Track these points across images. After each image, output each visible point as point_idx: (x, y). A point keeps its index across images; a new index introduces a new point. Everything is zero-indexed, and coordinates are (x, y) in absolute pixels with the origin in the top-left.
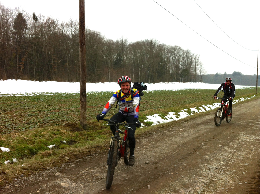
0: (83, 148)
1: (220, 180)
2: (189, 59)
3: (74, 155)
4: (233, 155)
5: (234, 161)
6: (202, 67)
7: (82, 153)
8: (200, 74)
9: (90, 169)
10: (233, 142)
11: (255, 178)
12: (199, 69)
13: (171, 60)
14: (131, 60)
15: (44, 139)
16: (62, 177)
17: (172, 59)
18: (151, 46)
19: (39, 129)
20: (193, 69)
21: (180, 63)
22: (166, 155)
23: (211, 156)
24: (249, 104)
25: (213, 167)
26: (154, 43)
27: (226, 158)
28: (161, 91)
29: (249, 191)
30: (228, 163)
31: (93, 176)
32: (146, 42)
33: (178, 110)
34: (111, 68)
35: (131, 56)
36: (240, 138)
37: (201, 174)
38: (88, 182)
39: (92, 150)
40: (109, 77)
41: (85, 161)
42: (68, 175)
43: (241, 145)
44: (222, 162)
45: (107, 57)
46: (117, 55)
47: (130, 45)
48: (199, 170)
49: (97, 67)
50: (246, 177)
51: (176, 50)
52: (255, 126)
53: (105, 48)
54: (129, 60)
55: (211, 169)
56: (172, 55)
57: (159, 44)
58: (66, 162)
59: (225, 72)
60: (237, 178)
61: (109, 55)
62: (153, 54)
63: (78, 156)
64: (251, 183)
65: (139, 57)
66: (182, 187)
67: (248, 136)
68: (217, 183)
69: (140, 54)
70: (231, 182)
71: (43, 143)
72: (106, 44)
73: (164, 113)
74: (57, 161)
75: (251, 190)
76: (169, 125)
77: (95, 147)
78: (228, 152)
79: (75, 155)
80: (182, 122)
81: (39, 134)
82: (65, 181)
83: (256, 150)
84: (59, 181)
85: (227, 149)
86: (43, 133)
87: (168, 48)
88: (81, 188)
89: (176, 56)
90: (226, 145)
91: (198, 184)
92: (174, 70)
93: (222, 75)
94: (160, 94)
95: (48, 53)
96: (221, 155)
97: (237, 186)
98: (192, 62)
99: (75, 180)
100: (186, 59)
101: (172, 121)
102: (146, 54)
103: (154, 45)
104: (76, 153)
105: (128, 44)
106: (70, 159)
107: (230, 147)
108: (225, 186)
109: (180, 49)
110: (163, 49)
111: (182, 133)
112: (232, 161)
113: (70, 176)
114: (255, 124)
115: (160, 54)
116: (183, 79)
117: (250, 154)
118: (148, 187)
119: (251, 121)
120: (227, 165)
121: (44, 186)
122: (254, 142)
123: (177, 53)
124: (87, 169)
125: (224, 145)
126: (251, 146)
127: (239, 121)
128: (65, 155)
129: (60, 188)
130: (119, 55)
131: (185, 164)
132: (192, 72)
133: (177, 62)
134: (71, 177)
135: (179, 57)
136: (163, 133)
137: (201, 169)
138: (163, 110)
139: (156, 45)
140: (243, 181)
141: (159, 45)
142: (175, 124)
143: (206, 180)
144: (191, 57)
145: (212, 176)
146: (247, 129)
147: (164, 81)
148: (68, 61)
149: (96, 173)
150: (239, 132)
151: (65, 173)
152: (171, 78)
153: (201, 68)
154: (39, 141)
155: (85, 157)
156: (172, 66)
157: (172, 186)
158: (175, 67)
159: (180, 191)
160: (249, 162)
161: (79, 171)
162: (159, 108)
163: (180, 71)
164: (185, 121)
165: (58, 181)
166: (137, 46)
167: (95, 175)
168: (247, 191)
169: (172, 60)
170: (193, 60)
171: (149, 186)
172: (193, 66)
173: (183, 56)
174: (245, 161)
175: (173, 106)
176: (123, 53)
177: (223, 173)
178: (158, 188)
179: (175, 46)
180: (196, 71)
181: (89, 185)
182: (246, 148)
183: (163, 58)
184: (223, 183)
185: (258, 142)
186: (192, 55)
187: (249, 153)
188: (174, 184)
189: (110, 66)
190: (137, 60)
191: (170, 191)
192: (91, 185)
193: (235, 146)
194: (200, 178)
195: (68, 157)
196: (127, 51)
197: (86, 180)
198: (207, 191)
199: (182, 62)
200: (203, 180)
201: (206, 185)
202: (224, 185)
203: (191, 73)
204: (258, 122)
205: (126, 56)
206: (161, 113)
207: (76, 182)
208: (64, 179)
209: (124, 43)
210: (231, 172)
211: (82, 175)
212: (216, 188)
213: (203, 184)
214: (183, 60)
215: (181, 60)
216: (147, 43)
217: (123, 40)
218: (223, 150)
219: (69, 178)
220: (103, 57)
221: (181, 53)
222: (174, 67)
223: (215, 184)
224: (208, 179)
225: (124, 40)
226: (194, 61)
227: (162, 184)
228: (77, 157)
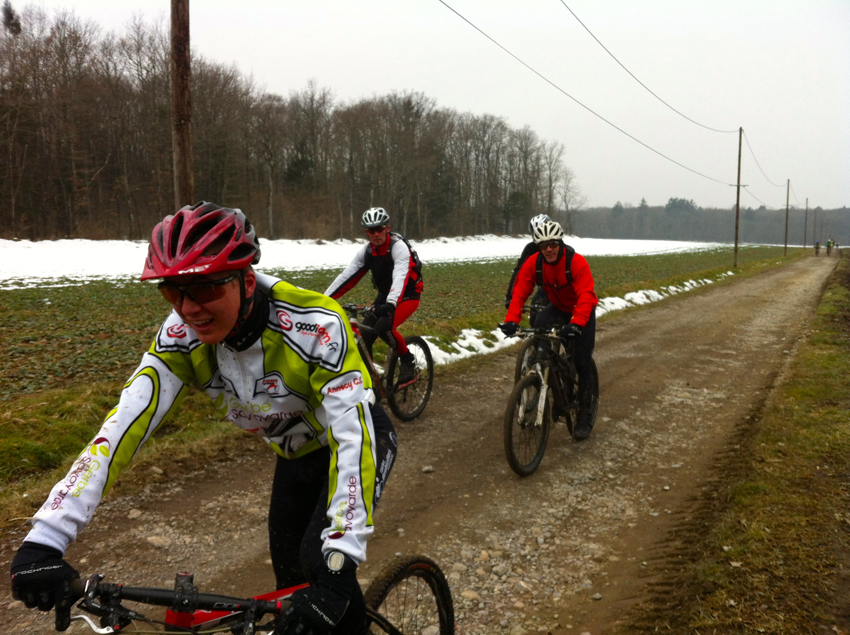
0: (203, 443)
1: (600, 509)
2: (529, 161)
3: (178, 462)
4: (641, 444)
5: (644, 459)
6: (570, 185)
7: (202, 457)
8: (563, 208)
9: (230, 496)
10: (643, 408)
11: (695, 499)
12: (562, 191)
13: (473, 164)
14: (343, 165)
15: (75, 422)
16: (147, 521)
17: (477, 159)
18: (407, 118)
19: (57, 391)
20: (542, 194)
21: (500, 173)
22: (450, 450)
23: (578, 448)
24: (707, 299)
25: (581, 475)
26: (416, 108)
27: (621, 451)
28: (442, 264)
29: (676, 532)
30: (625, 464)
31: (238, 516)
32: (390, 105)
33: (490, 323)
34: (276, 192)
35: (341, 152)
36: (667, 397)
37: (546, 495)
38: (229, 531)
39: (229, 446)
40: (271, 221)
41: (211, 476)
42: (165, 516)
43: (667, 417)
44: (609, 464)
45: (260, 154)
46: (296, 146)
47: (337, 113)
48: (541, 484)
49: (229, 188)
50: (672, 498)
51: (490, 131)
52: (716, 362)
53: (252, 123)
54: (336, 163)
55: (576, 482)
56: (477, 149)
57: (434, 109)
58: (155, 482)
59: (643, 201)
60: (648, 500)
61: (267, 148)
62: (413, 144)
63: (189, 463)
64: (681, 512)
65: (368, 153)
66: (493, 530)
67: (690, 392)
68: (591, 517)
69: (372, 143)
70: (630, 512)
71: (74, 433)
72: (257, 111)
73: (446, 331)
74: (127, 479)
75: (682, 528)
76: (462, 367)
77: (237, 439)
78: (627, 436)
79: (182, 461)
80: (499, 356)
81: (58, 406)
82: (158, 530)
83: (709, 427)
84: (141, 532)
85: (626, 428)
86: (69, 404)
87: (461, 125)
88: (209, 545)
89: (489, 149)
90: (623, 418)
91: (539, 520)
92: (482, 195)
93: (633, 210)
94: (437, 276)
95: (59, 143)
96: (607, 443)
97: (644, 522)
98: (538, 171)
99: (187, 527)
100: (520, 161)
101: (473, 357)
102: (392, 144)
103: (418, 115)
104: (182, 456)
105: (330, 111)
106: (165, 474)
107: (635, 422)
108: (611, 521)
109: (501, 126)
110: (447, 126)
111: (499, 388)
112: (636, 459)
113: (173, 518)
114: (717, 357)
115: (436, 145)
116: (511, 223)
117: (691, 438)
118: (398, 534)
119: (706, 347)
120: (622, 470)
121: (98, 546)
122: (706, 406)
123: (493, 139)
124: (220, 499)
125: (617, 418)
126: (695, 419)
127: (669, 350)
128: (149, 464)
129: (148, 549)
130: (301, 147)
131: (503, 472)
132: (540, 202)
133: (493, 169)
134: (174, 520)
135: (497, 152)
136: (444, 390)
137: (548, 482)
138: (444, 323)
139: (424, 114)
140: (663, 509)
141: (432, 112)
142: (480, 365)
143: (561, 509)
144: (534, 154)
145: (579, 499)
146: (690, 370)
147: (451, 232)
148: (128, 171)
149: (249, 507)
150: (665, 381)
151: (155, 510)
152: (473, 222)
153: (567, 189)
154: (62, 427)
155: (212, 465)
156: (475, 181)
157: (465, 527)
158: (485, 185)
159: (488, 539)
160: (684, 461)
161: (198, 504)
162: (431, 317)
163: (503, 198)
164: (509, 355)
165: (139, 532)
166: (362, 117)
167: (245, 513)
168: (670, 532)
169: (477, 164)
170: (543, 161)
171: (401, 530)
172: (544, 183)
173: (509, 149)
174: (673, 458)
175: (478, 312)
176: (314, 141)
177: (611, 491)
178: (426, 534)
179: (485, 117)
180: (551, 197)
181: (231, 538)
182: (680, 423)
183: (447, 156)
184: (608, 515)
185: (718, 406)
186: (539, 144)
187: (687, 436)
188: (471, 523)
189: (271, 184)
190: (363, 165)
191: (460, 539)
192: (236, 537)
193: (651, 419)
194: (545, 504)
195: (159, 467)
196: (327, 136)
197: (221, 525)
198: (563, 536)
199: (506, 169)
200: (551, 511)
201: (560, 522)
202: (609, 519)
203: (538, 205)
204: (725, 351)
205: (327, 150)
206: (439, 332)
207: (192, 533)
208: (155, 525)
209: (318, 107)
210: (633, 486)
211: (208, 514)
212: (587, 529)
213: (552, 520)
214: (511, 163)
215: (504, 162)
216: (395, 107)
217: (313, 96)
218: (615, 431)
219: (169, 523)
220: (247, 157)
221: (506, 140)
222: (482, 186)
223: (586, 518)
224: (566, 506)
225: (317, 97)
226: (547, 166)
227: (437, 524)
228: (186, 465)
